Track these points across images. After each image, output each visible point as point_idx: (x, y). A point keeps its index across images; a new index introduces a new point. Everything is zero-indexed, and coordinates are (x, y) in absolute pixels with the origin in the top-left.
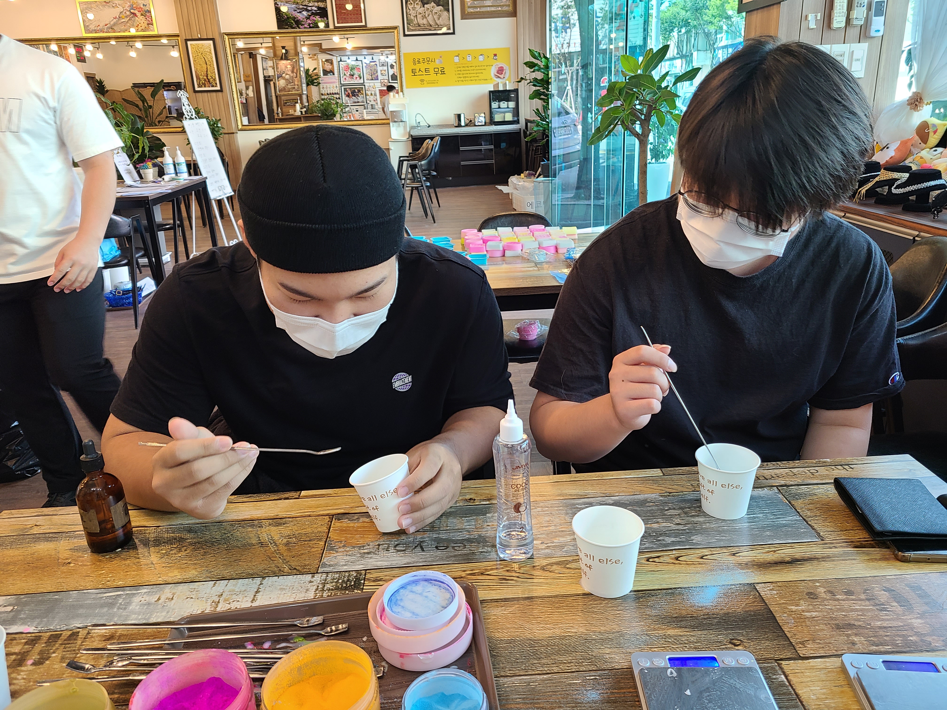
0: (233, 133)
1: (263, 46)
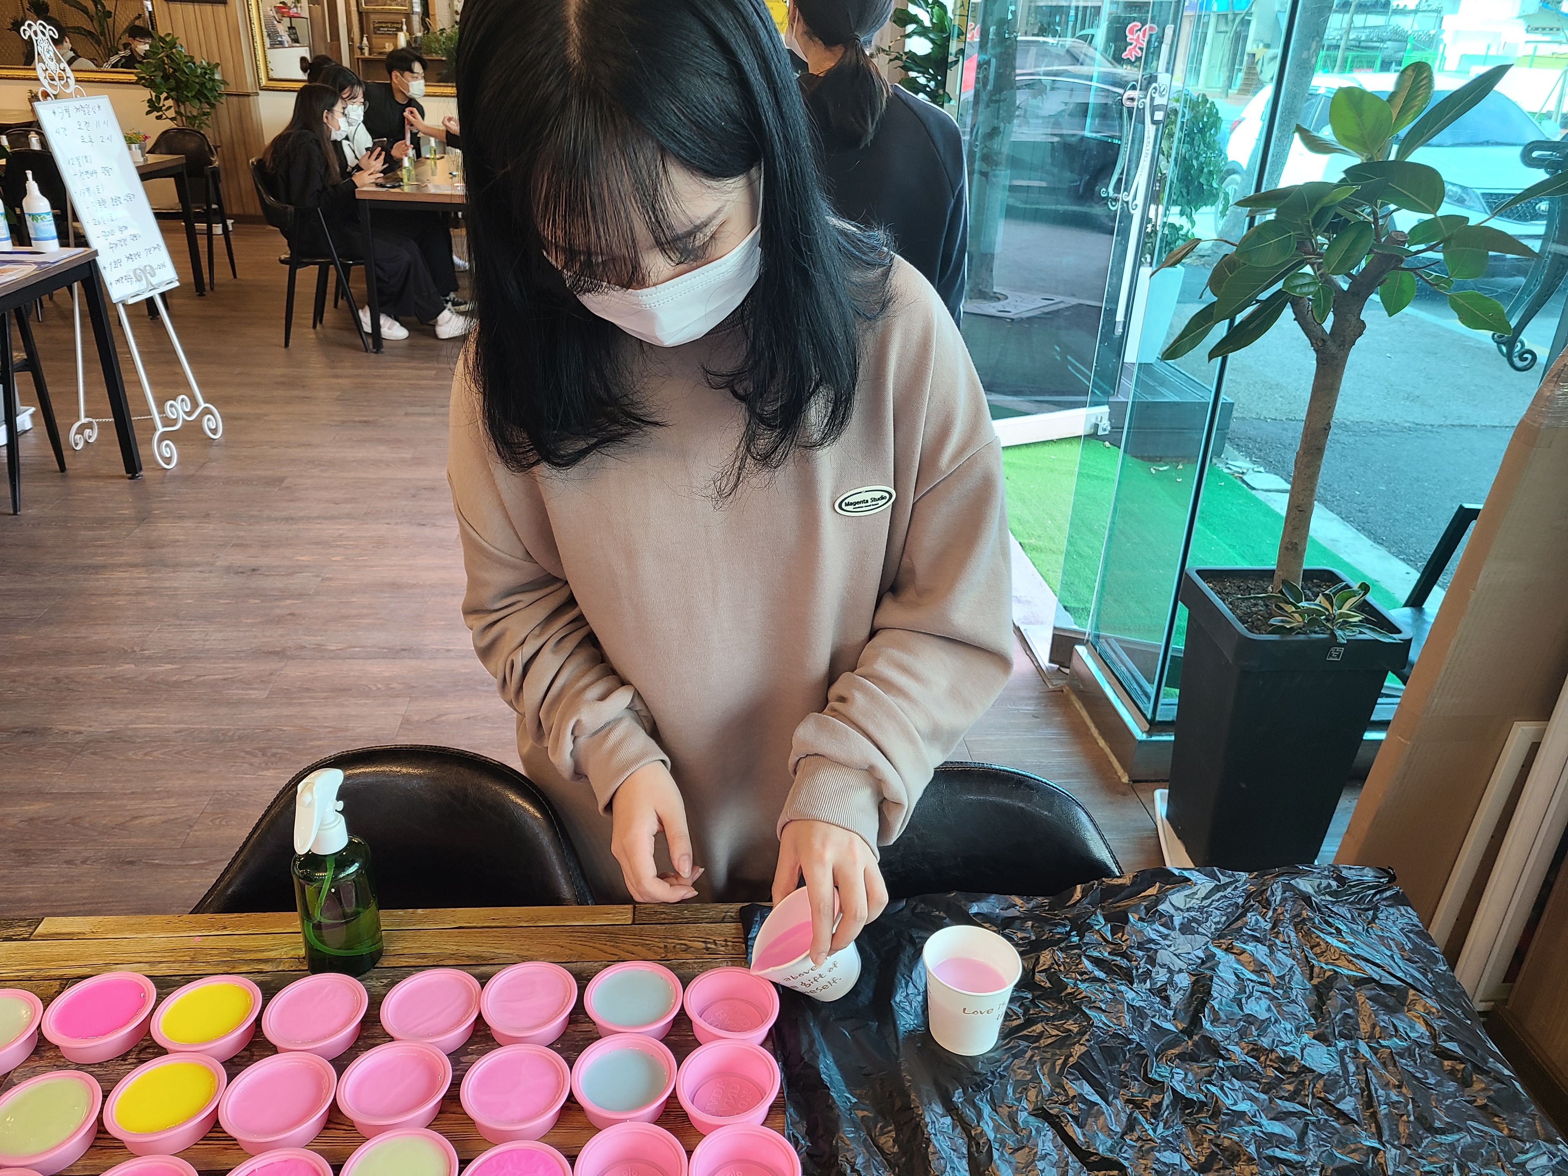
0: (248, 95)
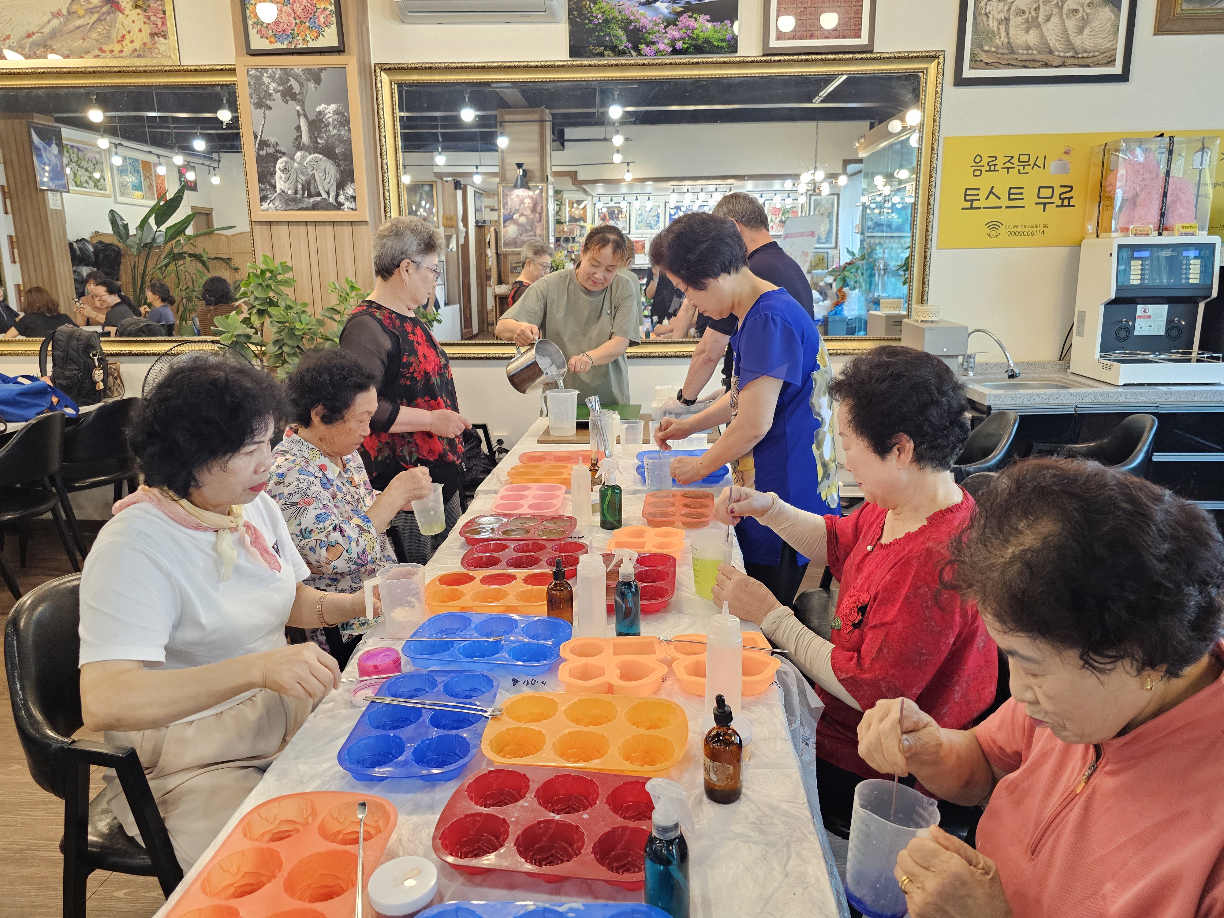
1: (479, 171)
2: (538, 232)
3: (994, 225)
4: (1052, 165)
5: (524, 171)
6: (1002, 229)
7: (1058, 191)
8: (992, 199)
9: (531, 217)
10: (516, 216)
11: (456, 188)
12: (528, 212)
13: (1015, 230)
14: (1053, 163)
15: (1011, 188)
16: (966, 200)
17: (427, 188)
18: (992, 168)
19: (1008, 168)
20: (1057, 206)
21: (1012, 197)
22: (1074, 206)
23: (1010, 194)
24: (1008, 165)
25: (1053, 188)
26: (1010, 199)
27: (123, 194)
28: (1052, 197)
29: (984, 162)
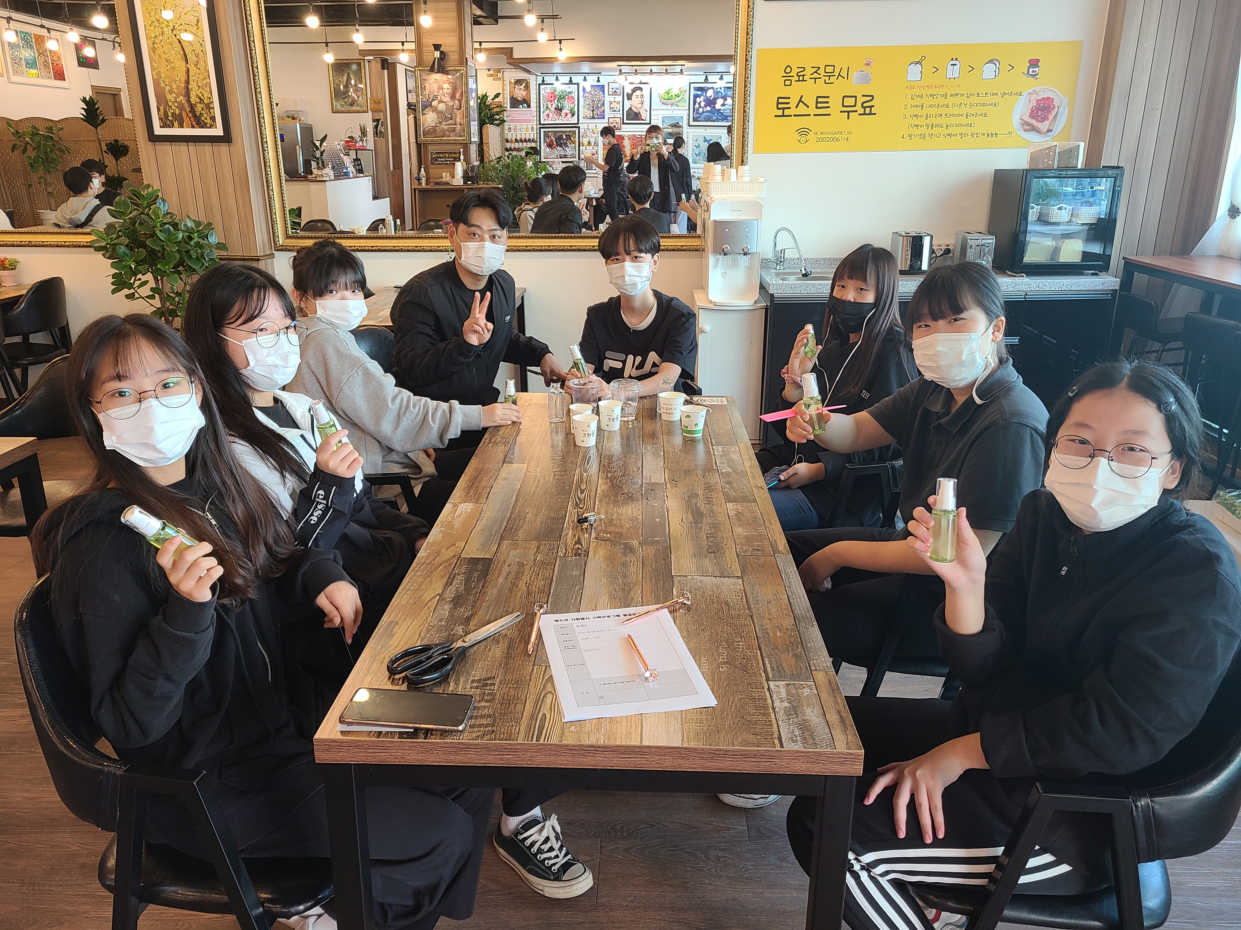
0: (258, 259)
1: (405, 47)
2: (458, 120)
3: (803, 132)
4: (854, 75)
5: (442, 53)
6: (811, 136)
7: (861, 99)
8: (802, 109)
9: (451, 104)
10: (435, 103)
11: (383, 68)
12: (447, 99)
13: (823, 136)
14: (855, 74)
15: (818, 97)
16: (778, 108)
17: (354, 67)
18: (801, 78)
19: (815, 79)
20: (860, 114)
21: (819, 105)
22: (875, 114)
23: (817, 102)
24: (815, 75)
25: (856, 97)
26: (817, 108)
27: (16, 73)
28: (855, 106)
29: (794, 73)
